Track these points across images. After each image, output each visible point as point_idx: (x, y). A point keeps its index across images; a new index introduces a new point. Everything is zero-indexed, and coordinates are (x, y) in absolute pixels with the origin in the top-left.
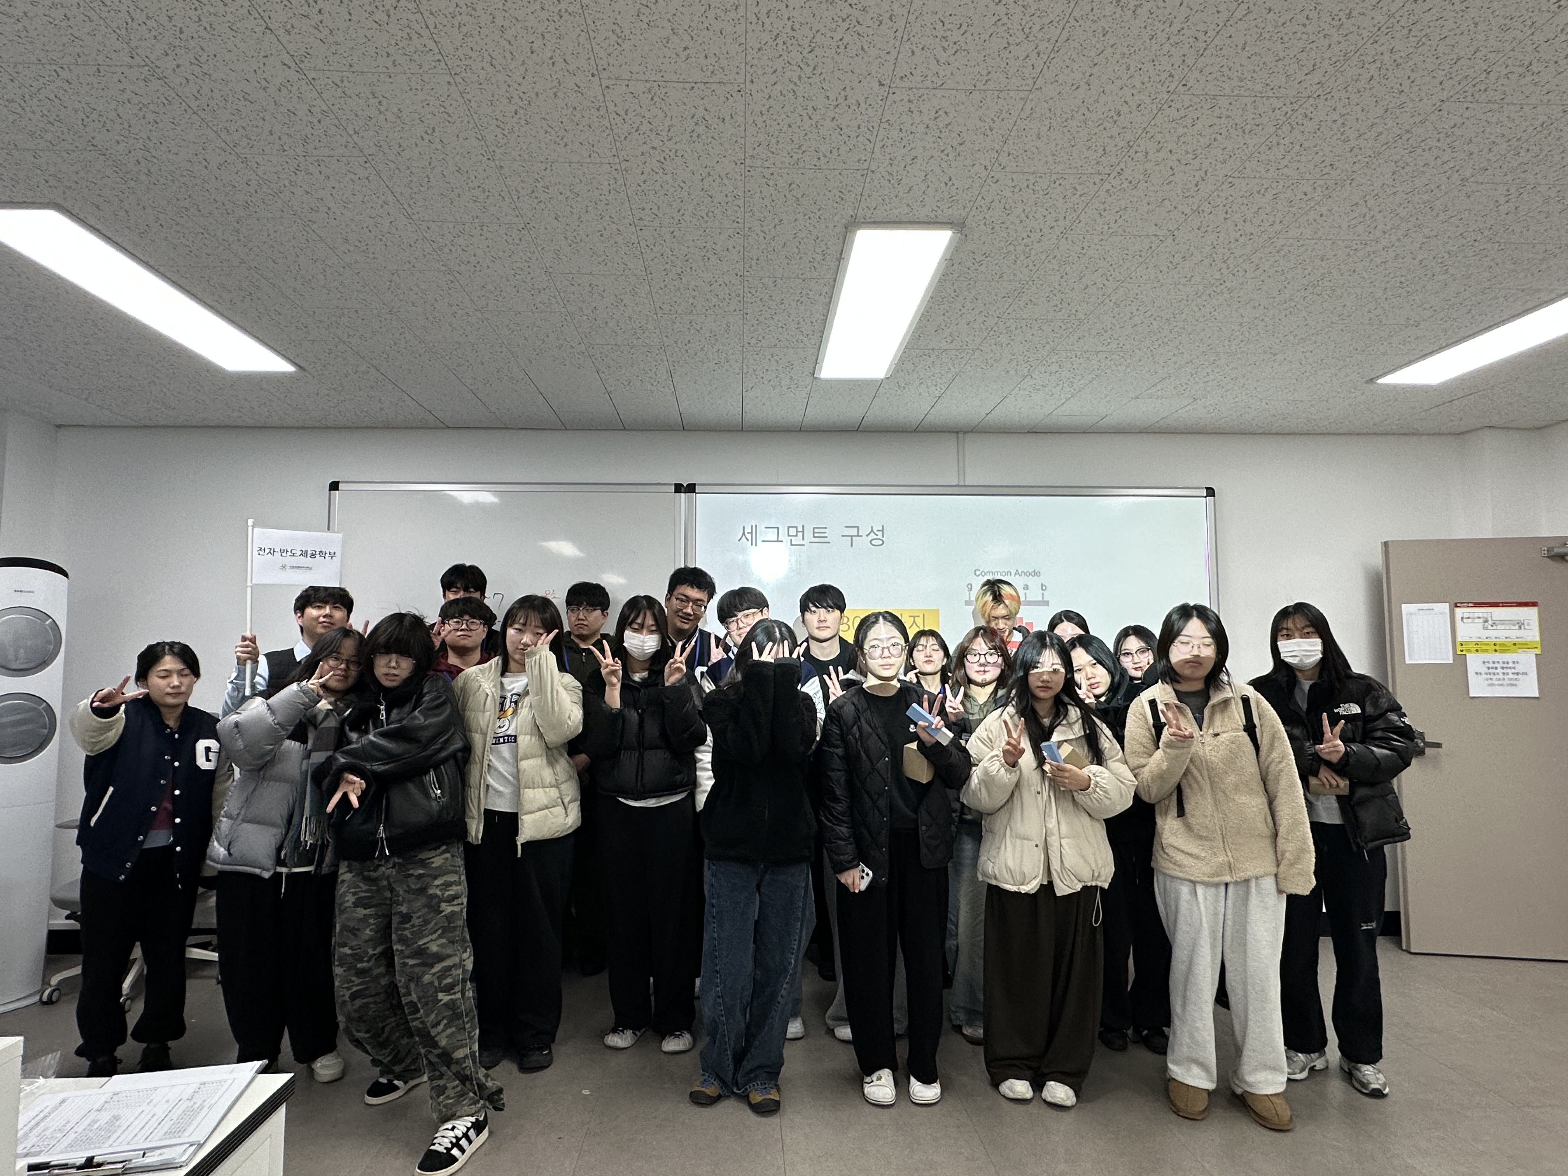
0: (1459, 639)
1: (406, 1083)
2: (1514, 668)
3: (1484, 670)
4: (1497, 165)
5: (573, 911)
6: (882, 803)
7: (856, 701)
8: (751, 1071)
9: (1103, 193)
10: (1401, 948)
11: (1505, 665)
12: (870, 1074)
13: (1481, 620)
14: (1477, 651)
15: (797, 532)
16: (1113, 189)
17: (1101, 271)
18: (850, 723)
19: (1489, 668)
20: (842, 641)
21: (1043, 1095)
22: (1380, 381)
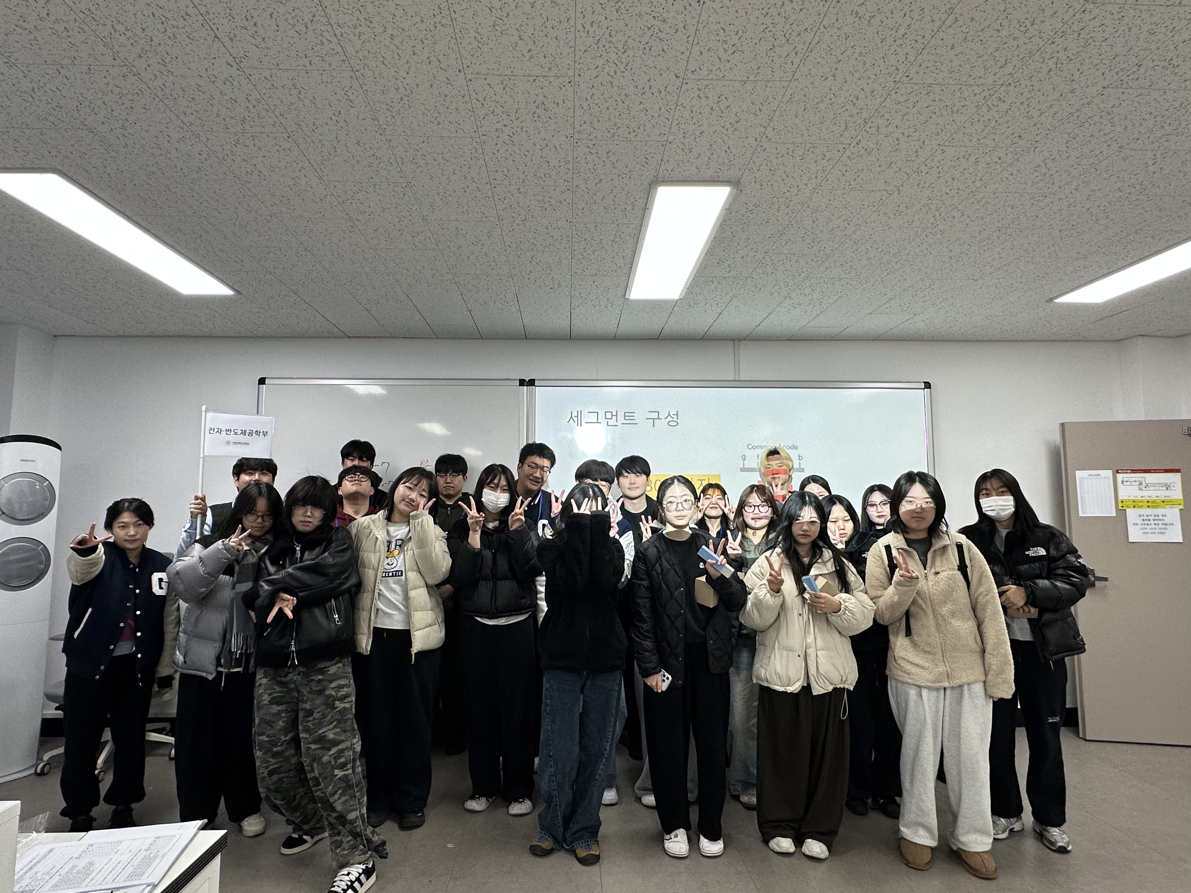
0: (1120, 498)
1: (312, 838)
2: (1163, 520)
3: (1139, 521)
4: (1146, 136)
5: (441, 705)
6: (679, 623)
7: (658, 545)
8: (577, 831)
9: (845, 158)
10: (1078, 736)
11: (1156, 518)
12: (669, 833)
13: (1137, 483)
14: (1134, 507)
15: (612, 416)
16: (852, 156)
17: (843, 218)
18: (654, 560)
19: (1143, 520)
20: (648, 498)
21: (803, 850)
22: (1056, 301)
